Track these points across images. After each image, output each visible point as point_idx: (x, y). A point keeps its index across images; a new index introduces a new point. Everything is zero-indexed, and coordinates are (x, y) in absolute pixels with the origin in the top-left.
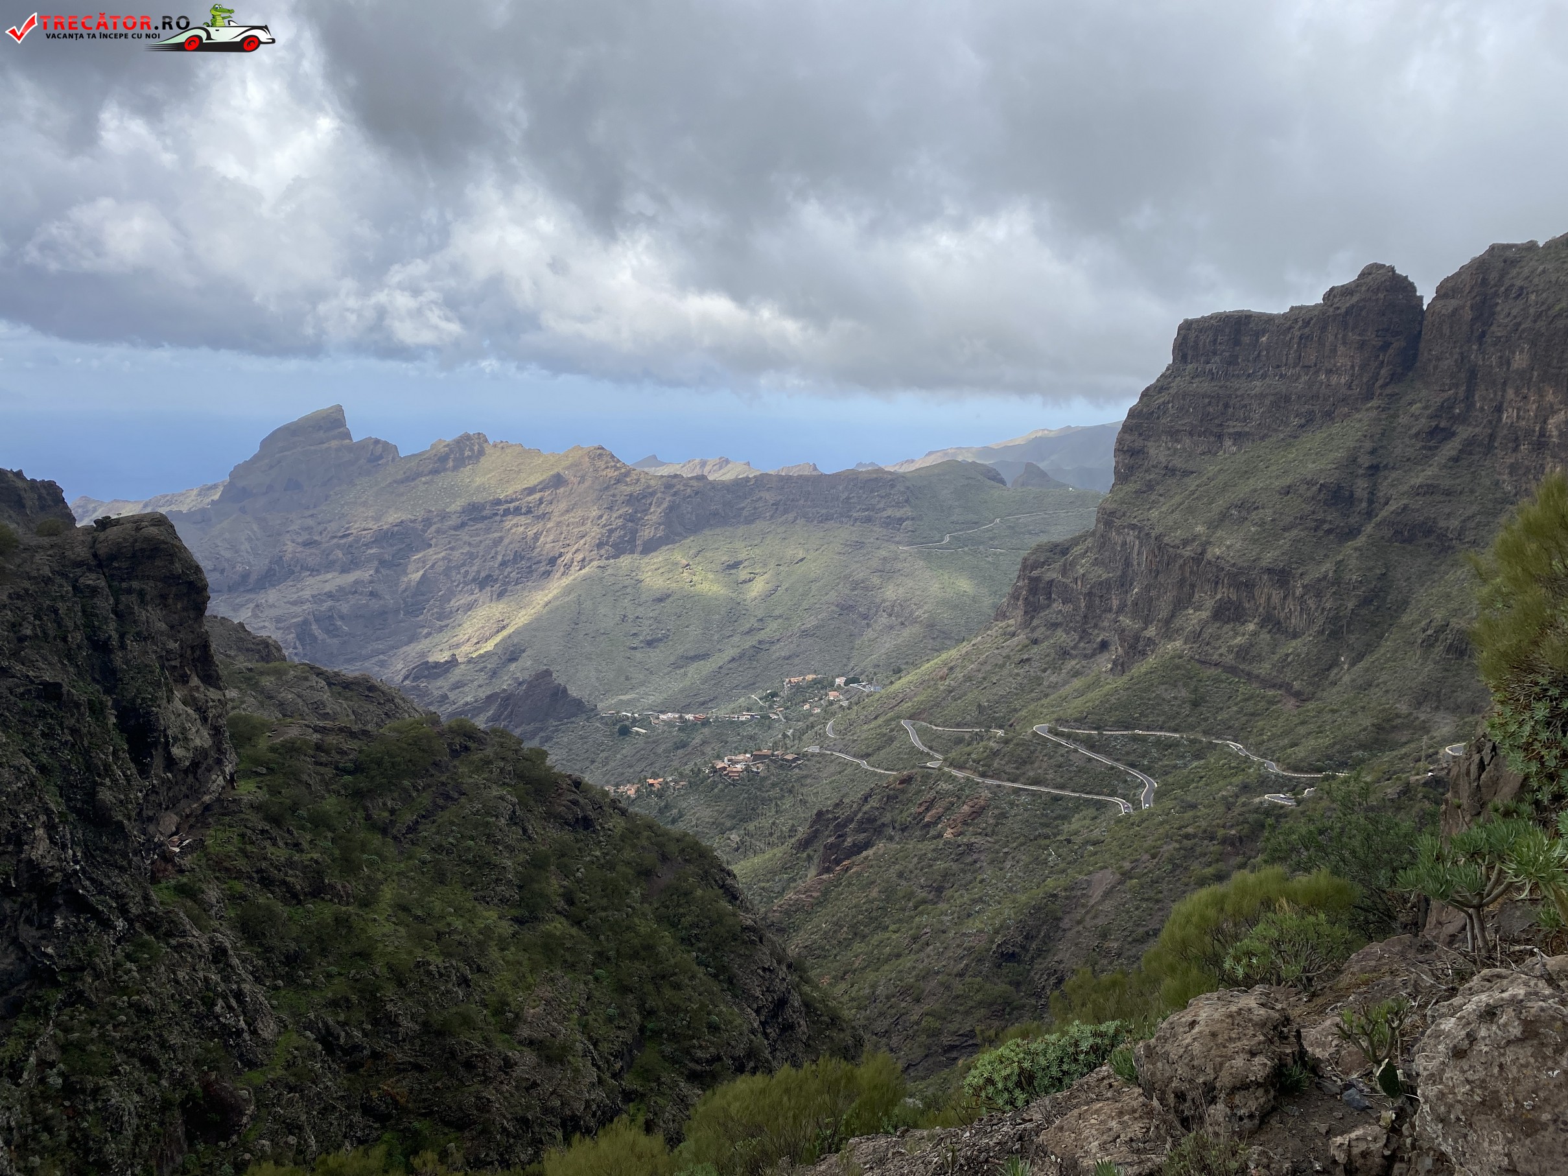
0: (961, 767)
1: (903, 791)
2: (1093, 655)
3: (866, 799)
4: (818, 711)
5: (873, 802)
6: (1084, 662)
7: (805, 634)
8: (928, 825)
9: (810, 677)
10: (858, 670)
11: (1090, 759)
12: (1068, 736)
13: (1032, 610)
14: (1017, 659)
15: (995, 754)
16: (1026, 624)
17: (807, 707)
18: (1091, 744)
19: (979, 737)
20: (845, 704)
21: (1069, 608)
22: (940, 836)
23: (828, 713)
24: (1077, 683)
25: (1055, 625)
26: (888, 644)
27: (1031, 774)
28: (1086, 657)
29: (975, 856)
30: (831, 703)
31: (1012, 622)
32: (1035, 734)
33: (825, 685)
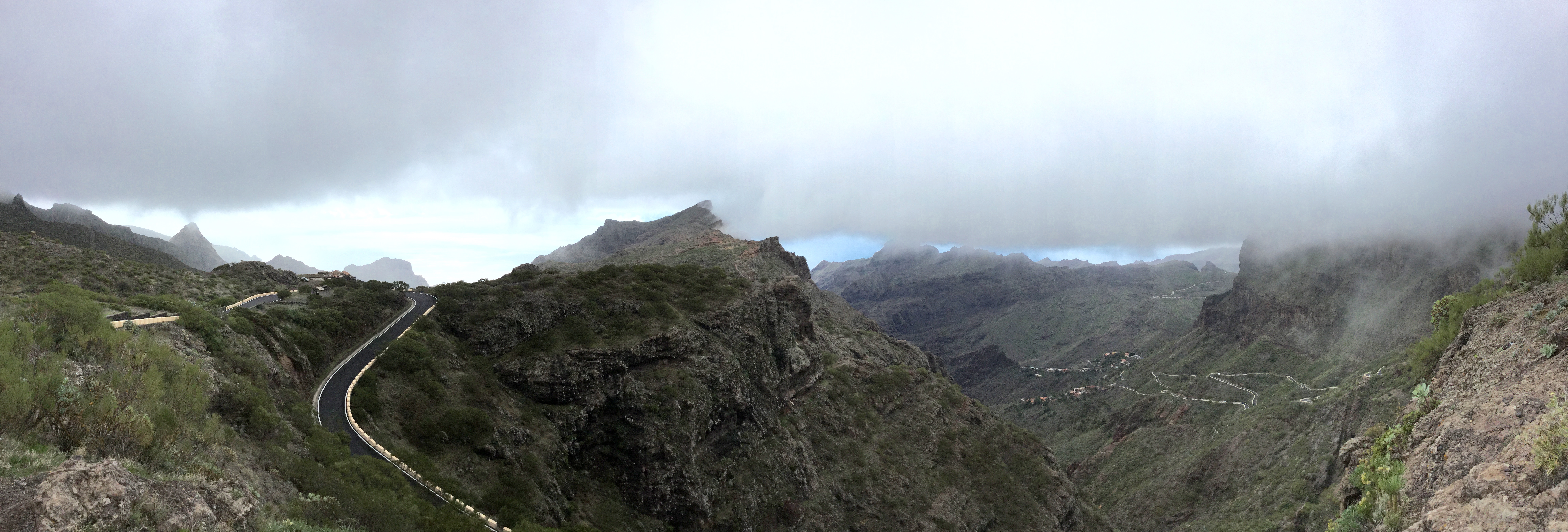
0: (1177, 392)
1: (1151, 404)
2: (1234, 342)
3: (1135, 407)
4: (1117, 368)
5: (1138, 409)
6: (1230, 345)
7: (1112, 334)
8: (1163, 419)
9: (1114, 353)
10: (1135, 349)
11: (1231, 387)
12: (1223, 378)
13: (1208, 324)
14: (1202, 344)
15: (1192, 387)
16: (1206, 329)
17: (1112, 366)
18: (1232, 380)
19: (1185, 379)
20: (1128, 365)
21: (1223, 322)
22: (1168, 423)
23: (1121, 369)
24: (1227, 354)
25: (1218, 330)
26: (1148, 338)
27: (1207, 395)
28: (1230, 343)
29: (1182, 433)
30: (1122, 364)
31: (1199, 328)
32: (1209, 378)
33: (1119, 357)
